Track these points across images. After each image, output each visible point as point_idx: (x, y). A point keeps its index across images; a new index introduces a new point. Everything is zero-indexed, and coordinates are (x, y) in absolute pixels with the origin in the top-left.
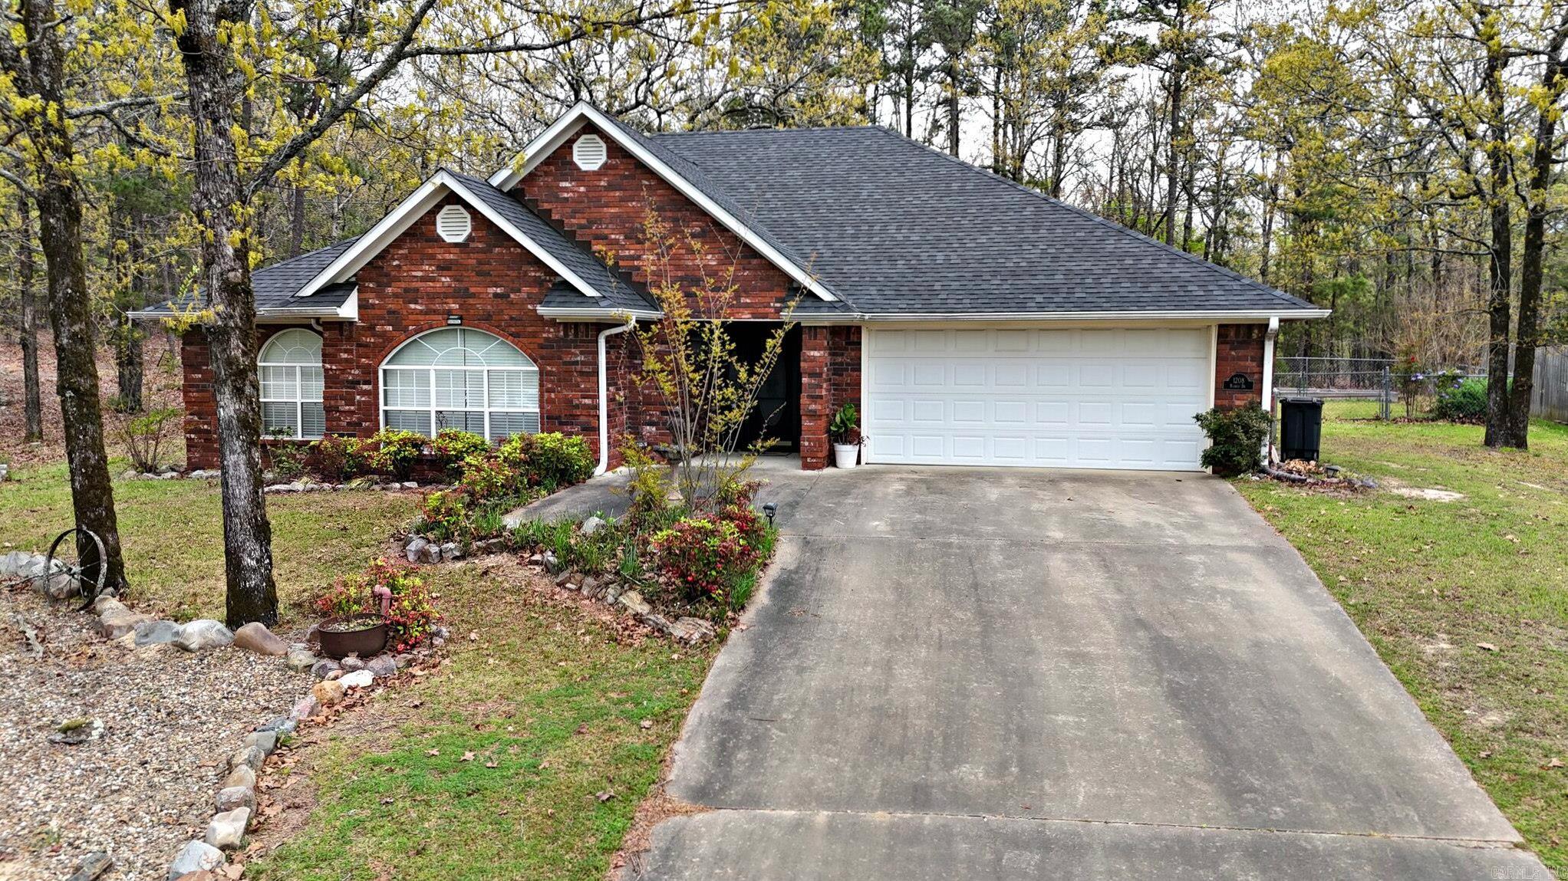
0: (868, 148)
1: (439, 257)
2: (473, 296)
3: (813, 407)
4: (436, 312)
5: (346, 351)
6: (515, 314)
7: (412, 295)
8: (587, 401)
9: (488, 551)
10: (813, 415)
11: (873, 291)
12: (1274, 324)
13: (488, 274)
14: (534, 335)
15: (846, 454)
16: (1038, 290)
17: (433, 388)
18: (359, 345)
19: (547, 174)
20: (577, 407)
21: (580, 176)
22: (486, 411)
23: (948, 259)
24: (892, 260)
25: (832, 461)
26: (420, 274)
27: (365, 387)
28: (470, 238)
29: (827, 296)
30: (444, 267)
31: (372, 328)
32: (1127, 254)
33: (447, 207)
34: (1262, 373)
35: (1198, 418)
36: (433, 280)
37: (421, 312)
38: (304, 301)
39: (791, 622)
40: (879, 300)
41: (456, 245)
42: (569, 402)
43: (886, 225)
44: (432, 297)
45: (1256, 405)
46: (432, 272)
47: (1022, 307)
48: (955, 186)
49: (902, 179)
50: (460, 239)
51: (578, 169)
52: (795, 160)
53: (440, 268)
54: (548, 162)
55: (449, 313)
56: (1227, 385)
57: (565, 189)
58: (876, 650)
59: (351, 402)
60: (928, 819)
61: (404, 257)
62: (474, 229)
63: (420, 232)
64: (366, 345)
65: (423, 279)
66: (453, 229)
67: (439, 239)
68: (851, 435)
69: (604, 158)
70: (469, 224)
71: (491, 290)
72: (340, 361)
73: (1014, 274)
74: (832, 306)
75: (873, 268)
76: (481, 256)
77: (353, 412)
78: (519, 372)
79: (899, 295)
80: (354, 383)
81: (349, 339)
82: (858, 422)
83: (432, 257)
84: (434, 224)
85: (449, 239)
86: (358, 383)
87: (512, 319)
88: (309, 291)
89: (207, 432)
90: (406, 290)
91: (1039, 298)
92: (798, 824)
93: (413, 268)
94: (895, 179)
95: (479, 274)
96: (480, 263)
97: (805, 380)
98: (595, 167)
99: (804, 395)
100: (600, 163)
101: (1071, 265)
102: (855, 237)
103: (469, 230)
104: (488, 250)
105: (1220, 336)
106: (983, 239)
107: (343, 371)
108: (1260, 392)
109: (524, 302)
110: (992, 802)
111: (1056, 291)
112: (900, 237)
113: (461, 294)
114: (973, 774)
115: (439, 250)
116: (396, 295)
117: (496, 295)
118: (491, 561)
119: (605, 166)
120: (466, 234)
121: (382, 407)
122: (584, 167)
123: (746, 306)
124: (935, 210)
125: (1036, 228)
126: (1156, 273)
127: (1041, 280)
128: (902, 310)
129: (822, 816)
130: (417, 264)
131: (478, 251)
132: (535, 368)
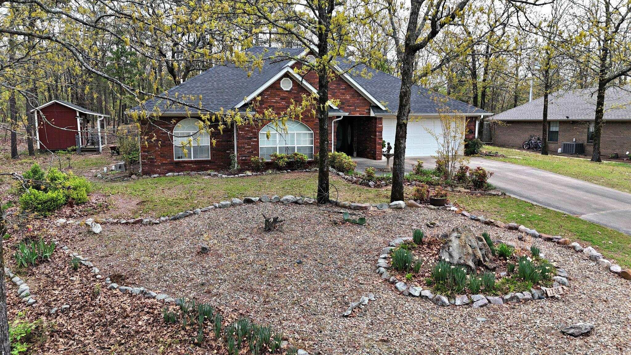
1: (281, 95)
3: (380, 141)
7: (271, 108)
8: (330, 142)
10: (380, 144)
12: (482, 117)
17: (278, 139)
18: (252, 125)
22: (296, 146)
26: (274, 101)
29: (384, 109)
30: (283, 99)
33: (284, 78)
34: (475, 129)
36: (279, 103)
41: (287, 91)
45: (474, 137)
46: (279, 100)
50: (288, 89)
53: (281, 99)
56: (468, 132)
59: (249, 145)
61: (268, 95)
62: (293, 86)
63: (276, 86)
64: (255, 125)
66: (287, 86)
67: (281, 89)
74: (386, 112)
77: (250, 148)
81: (249, 123)
83: (279, 95)
84: (280, 84)
85: (285, 89)
86: (252, 138)
88: (239, 106)
89: (152, 159)
90: (269, 106)
93: (272, 99)
96: (295, 97)
97: (377, 134)
99: (377, 138)
104: (298, 93)
105: (466, 119)
107: (246, 134)
108: (475, 134)
115: (281, 93)
120: (290, 88)
121: (260, 146)
123: (358, 111)
130: (274, 98)
131: (294, 93)
132: (312, 132)
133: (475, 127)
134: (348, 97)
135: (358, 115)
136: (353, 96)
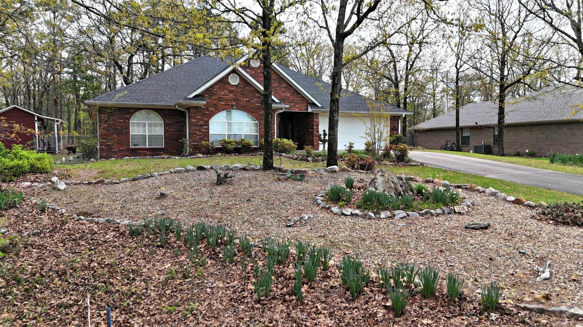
1: (229, 88)
2: (240, 101)
3: (317, 134)
4: (228, 105)
5: (199, 116)
6: (252, 106)
7: (220, 99)
10: (317, 136)
12: (404, 115)
13: (244, 94)
14: (257, 112)
17: (227, 127)
18: (203, 114)
22: (242, 134)
26: (223, 93)
27: (205, 127)
28: (239, 83)
30: (231, 92)
31: (207, 109)
33: (232, 74)
34: (398, 127)
36: (227, 95)
37: (223, 105)
38: (190, 99)
41: (234, 85)
44: (227, 100)
45: (398, 134)
46: (227, 93)
50: (236, 84)
53: (229, 92)
55: (232, 106)
56: (392, 129)
59: (200, 131)
62: (241, 81)
63: (224, 81)
64: (206, 114)
65: (224, 95)
66: (234, 81)
67: (229, 83)
69: (259, 64)
70: (240, 79)
71: (245, 99)
77: (201, 135)
81: (200, 112)
83: (227, 88)
84: (228, 79)
85: (232, 84)
86: (203, 126)
87: (251, 108)
88: (192, 96)
89: (110, 145)
90: (219, 98)
93: (221, 91)
95: (241, 94)
96: (242, 91)
98: (257, 66)
103: (238, 81)
104: (244, 87)
105: (390, 118)
107: (198, 122)
108: (398, 131)
109: (254, 103)
113: (236, 100)
116: (215, 99)
117: (246, 101)
121: (210, 133)
122: (254, 66)
123: (297, 107)
130: (223, 90)
131: (241, 88)
132: (257, 122)
133: (398, 125)
134: (288, 95)
135: (297, 111)
136: (293, 94)
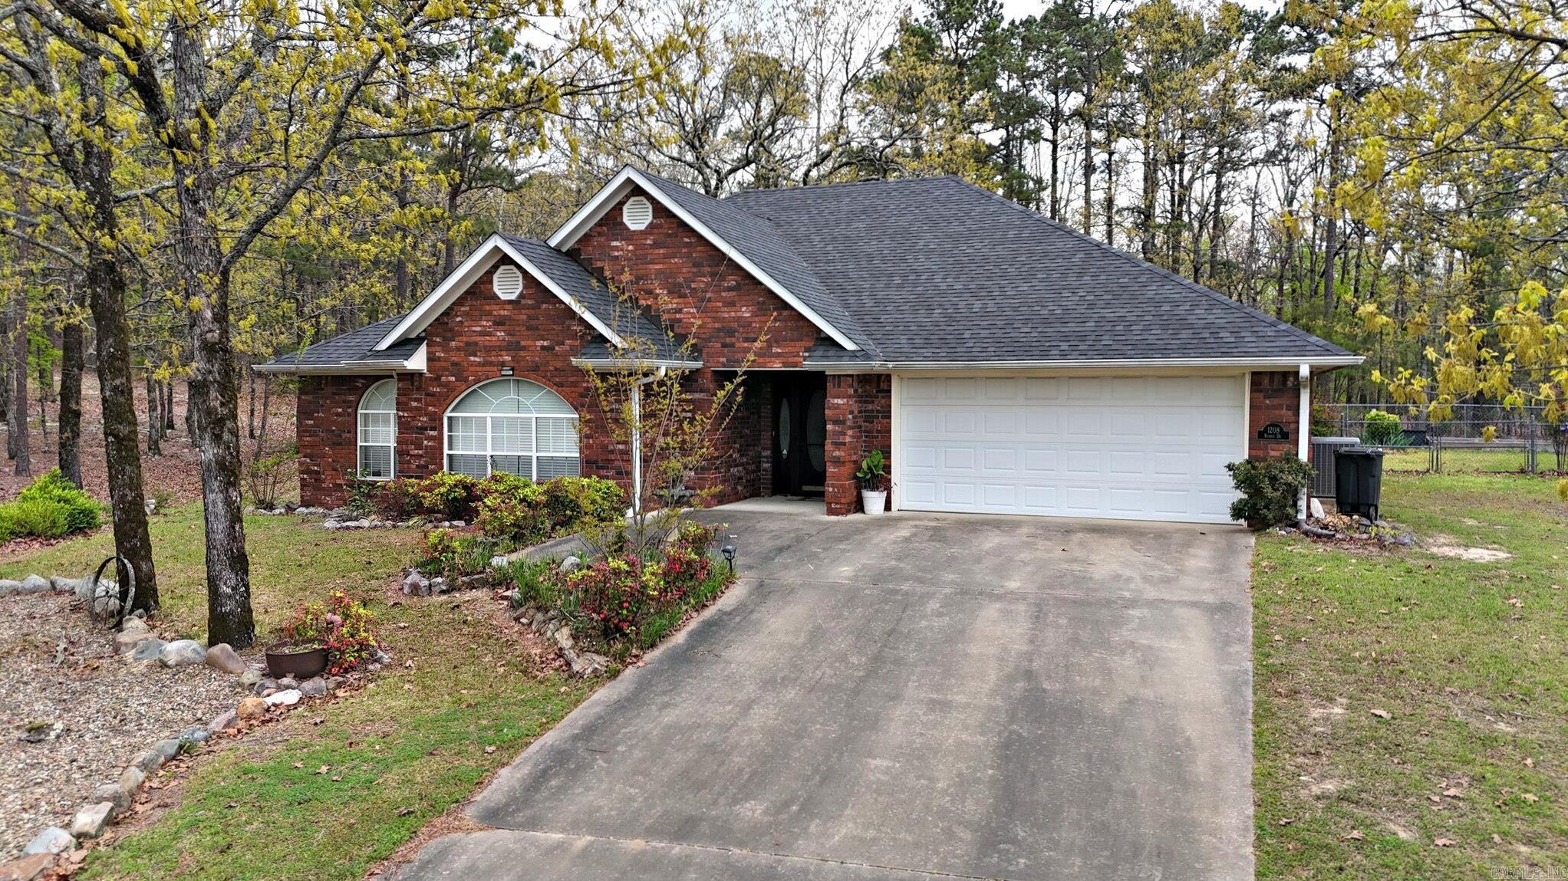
0: (936, 199)
1: (495, 313)
2: (524, 348)
3: (837, 453)
4: (491, 364)
5: (416, 400)
6: (559, 365)
7: (471, 348)
8: (621, 447)
9: (471, 586)
10: (837, 462)
11: (903, 340)
12: (1304, 371)
13: (537, 328)
14: (574, 384)
15: (874, 501)
16: (1065, 338)
17: (489, 434)
18: (427, 395)
19: (600, 234)
20: (612, 452)
21: (629, 236)
22: (534, 455)
23: (984, 306)
24: (930, 309)
25: (859, 506)
26: (478, 329)
27: (432, 433)
28: (521, 296)
29: (849, 345)
30: (499, 323)
31: (438, 378)
32: (1166, 300)
33: (502, 267)
34: (1298, 422)
35: (1230, 467)
36: (490, 334)
37: (479, 364)
38: (378, 354)
39: (689, 661)
40: (907, 348)
41: (510, 302)
42: (604, 447)
43: (934, 273)
44: (489, 350)
45: (1292, 456)
46: (489, 327)
47: (1045, 354)
48: (1011, 234)
49: (961, 229)
50: (513, 297)
51: (627, 229)
52: (864, 212)
53: (496, 323)
54: (599, 224)
55: (503, 364)
56: (1261, 435)
57: (616, 248)
58: (750, 689)
59: (419, 446)
60: (677, 849)
61: (466, 314)
62: (525, 287)
63: (479, 291)
64: (433, 395)
65: (482, 334)
66: (506, 288)
67: (495, 297)
68: (880, 480)
69: (650, 218)
70: (521, 283)
71: (539, 343)
72: (411, 409)
73: (1046, 322)
74: (853, 355)
75: (909, 317)
76: (533, 312)
77: (421, 456)
78: (563, 419)
79: (928, 343)
80: (424, 429)
81: (419, 389)
82: (888, 469)
83: (490, 313)
84: (491, 282)
85: (503, 297)
86: (426, 429)
87: (556, 369)
88: (384, 345)
89: (317, 473)
90: (467, 344)
91: (1064, 346)
92: (559, 846)
93: (473, 323)
94: (956, 227)
95: (529, 328)
96: (530, 317)
97: (829, 427)
98: (642, 227)
99: (828, 441)
100: (647, 223)
101: (1107, 313)
102: (900, 286)
103: (521, 288)
104: (536, 307)
105: (1253, 384)
106: (1025, 287)
108: (1296, 443)
109: (566, 355)
110: (752, 836)
111: (1083, 338)
112: (943, 286)
113: (514, 347)
114: (753, 810)
115: (494, 307)
116: (458, 349)
117: (543, 348)
118: (469, 595)
119: (651, 226)
120: (518, 292)
121: (446, 451)
122: (632, 227)
123: (778, 355)
124: (986, 258)
125: (1080, 275)
126: (1192, 319)
127: (1072, 327)
128: (926, 358)
129: (583, 841)
130: (477, 320)
131: (529, 307)
132: (576, 416)
133: (1296, 411)
